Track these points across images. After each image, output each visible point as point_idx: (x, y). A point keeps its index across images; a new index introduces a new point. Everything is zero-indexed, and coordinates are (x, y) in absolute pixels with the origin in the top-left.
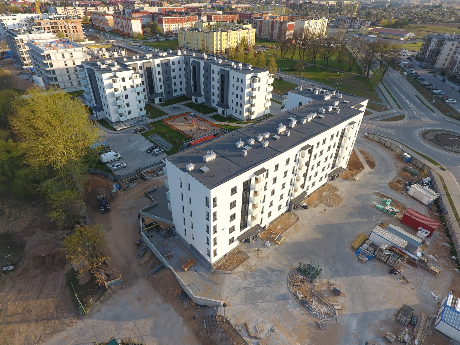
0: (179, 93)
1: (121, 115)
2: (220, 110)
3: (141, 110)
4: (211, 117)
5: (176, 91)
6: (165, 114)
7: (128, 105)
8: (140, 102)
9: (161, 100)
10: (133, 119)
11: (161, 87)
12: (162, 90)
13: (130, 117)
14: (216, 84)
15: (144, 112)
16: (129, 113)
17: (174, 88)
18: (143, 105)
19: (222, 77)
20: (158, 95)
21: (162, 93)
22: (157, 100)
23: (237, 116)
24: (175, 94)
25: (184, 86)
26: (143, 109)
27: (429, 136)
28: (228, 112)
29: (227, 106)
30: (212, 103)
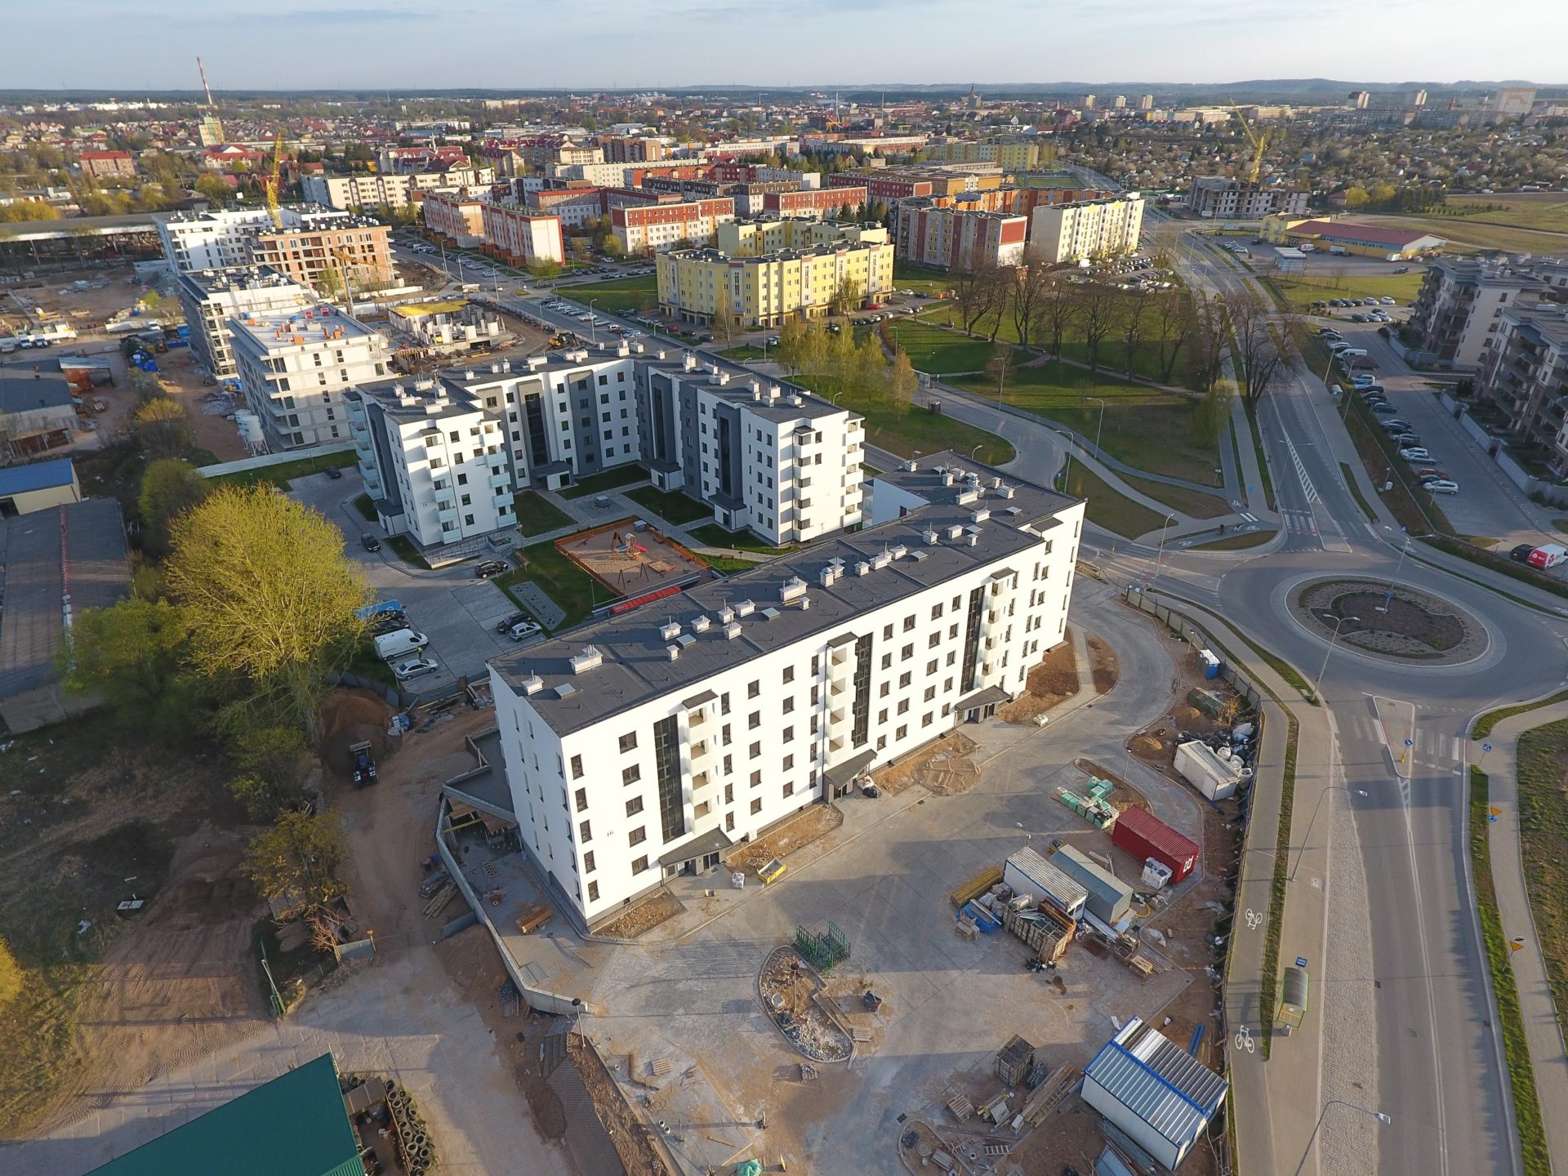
0: (620, 458)
1: (446, 527)
2: (719, 512)
3: (502, 511)
4: (691, 533)
5: (610, 453)
6: (568, 521)
7: (466, 500)
8: (499, 491)
9: (564, 480)
10: (479, 536)
11: (567, 444)
12: (572, 453)
13: (470, 531)
14: (710, 440)
15: (511, 518)
16: (470, 520)
17: (605, 445)
18: (508, 499)
19: (723, 423)
20: (558, 466)
21: (569, 460)
22: (554, 482)
23: (761, 529)
24: (607, 462)
25: (634, 439)
26: (508, 510)
27: (1317, 601)
28: (739, 520)
29: (739, 504)
30: (704, 492)
